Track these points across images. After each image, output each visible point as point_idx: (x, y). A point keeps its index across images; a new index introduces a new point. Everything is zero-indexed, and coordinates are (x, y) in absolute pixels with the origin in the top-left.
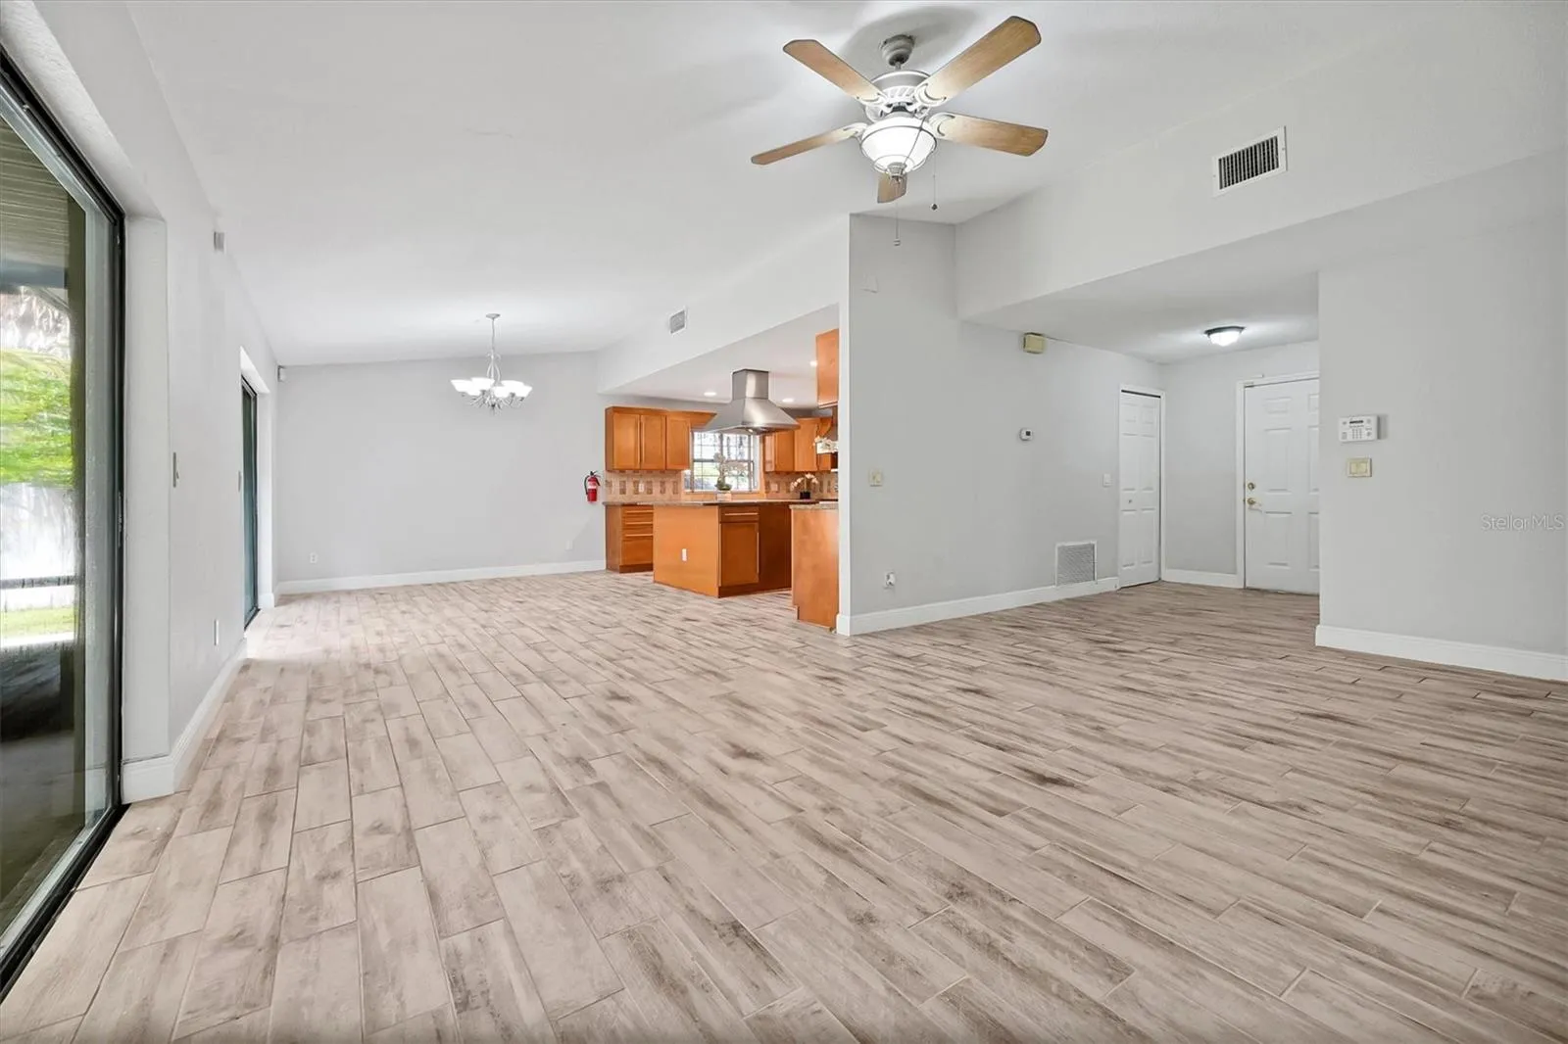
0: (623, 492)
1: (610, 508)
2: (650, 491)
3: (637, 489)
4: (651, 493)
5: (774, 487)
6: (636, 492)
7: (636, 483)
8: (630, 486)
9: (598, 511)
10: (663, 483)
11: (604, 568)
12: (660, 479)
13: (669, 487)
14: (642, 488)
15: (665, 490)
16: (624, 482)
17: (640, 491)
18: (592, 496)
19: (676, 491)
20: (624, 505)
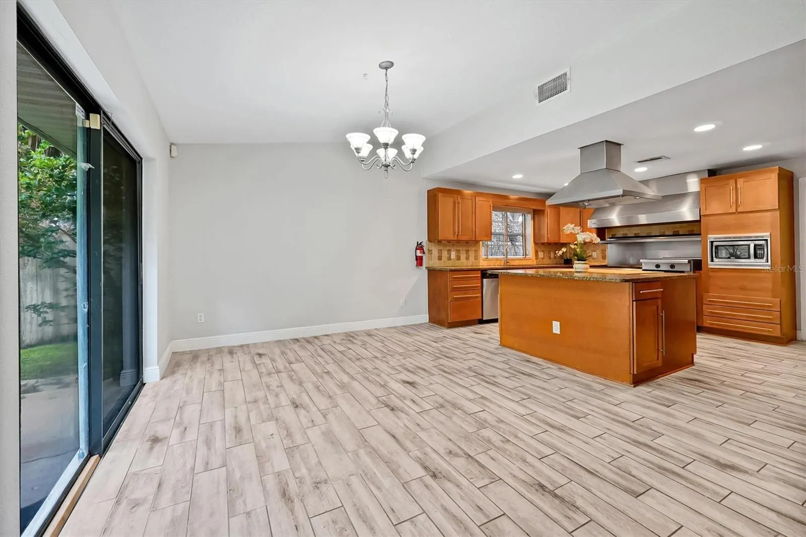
0: (440, 258)
1: (432, 272)
2: (458, 258)
3: (450, 256)
4: (460, 260)
5: (541, 255)
6: (449, 259)
7: (449, 251)
8: (445, 254)
9: (423, 273)
10: (467, 251)
11: (427, 321)
12: (465, 248)
13: (472, 255)
14: (453, 255)
15: (469, 256)
16: (441, 250)
17: (452, 258)
18: (419, 261)
19: (476, 258)
20: (452, 271)
